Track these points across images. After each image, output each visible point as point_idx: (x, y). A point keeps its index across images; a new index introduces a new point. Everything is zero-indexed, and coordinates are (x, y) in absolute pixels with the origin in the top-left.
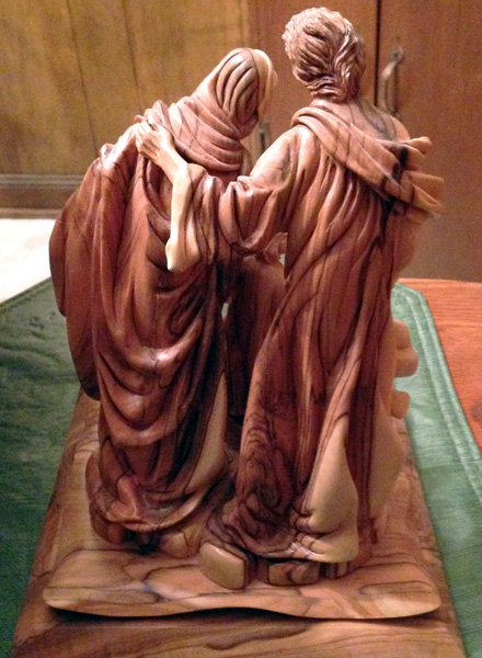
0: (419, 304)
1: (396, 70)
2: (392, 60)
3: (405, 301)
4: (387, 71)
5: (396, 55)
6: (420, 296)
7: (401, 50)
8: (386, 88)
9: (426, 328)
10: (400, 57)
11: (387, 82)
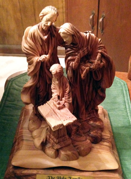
0: (125, 84)
1: (103, 20)
2: (102, 17)
3: (121, 83)
4: (101, 20)
5: (103, 16)
6: (125, 82)
7: (104, 15)
8: (100, 24)
9: (126, 90)
10: (104, 16)
11: (101, 23)
